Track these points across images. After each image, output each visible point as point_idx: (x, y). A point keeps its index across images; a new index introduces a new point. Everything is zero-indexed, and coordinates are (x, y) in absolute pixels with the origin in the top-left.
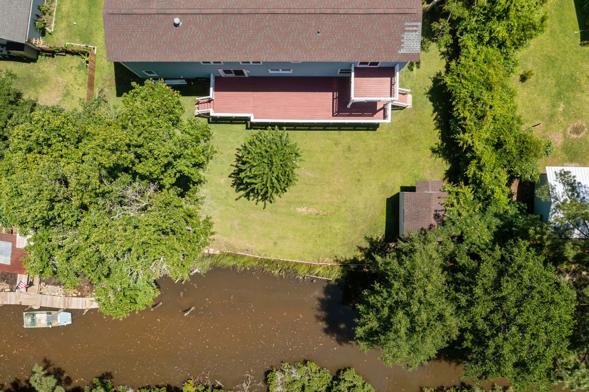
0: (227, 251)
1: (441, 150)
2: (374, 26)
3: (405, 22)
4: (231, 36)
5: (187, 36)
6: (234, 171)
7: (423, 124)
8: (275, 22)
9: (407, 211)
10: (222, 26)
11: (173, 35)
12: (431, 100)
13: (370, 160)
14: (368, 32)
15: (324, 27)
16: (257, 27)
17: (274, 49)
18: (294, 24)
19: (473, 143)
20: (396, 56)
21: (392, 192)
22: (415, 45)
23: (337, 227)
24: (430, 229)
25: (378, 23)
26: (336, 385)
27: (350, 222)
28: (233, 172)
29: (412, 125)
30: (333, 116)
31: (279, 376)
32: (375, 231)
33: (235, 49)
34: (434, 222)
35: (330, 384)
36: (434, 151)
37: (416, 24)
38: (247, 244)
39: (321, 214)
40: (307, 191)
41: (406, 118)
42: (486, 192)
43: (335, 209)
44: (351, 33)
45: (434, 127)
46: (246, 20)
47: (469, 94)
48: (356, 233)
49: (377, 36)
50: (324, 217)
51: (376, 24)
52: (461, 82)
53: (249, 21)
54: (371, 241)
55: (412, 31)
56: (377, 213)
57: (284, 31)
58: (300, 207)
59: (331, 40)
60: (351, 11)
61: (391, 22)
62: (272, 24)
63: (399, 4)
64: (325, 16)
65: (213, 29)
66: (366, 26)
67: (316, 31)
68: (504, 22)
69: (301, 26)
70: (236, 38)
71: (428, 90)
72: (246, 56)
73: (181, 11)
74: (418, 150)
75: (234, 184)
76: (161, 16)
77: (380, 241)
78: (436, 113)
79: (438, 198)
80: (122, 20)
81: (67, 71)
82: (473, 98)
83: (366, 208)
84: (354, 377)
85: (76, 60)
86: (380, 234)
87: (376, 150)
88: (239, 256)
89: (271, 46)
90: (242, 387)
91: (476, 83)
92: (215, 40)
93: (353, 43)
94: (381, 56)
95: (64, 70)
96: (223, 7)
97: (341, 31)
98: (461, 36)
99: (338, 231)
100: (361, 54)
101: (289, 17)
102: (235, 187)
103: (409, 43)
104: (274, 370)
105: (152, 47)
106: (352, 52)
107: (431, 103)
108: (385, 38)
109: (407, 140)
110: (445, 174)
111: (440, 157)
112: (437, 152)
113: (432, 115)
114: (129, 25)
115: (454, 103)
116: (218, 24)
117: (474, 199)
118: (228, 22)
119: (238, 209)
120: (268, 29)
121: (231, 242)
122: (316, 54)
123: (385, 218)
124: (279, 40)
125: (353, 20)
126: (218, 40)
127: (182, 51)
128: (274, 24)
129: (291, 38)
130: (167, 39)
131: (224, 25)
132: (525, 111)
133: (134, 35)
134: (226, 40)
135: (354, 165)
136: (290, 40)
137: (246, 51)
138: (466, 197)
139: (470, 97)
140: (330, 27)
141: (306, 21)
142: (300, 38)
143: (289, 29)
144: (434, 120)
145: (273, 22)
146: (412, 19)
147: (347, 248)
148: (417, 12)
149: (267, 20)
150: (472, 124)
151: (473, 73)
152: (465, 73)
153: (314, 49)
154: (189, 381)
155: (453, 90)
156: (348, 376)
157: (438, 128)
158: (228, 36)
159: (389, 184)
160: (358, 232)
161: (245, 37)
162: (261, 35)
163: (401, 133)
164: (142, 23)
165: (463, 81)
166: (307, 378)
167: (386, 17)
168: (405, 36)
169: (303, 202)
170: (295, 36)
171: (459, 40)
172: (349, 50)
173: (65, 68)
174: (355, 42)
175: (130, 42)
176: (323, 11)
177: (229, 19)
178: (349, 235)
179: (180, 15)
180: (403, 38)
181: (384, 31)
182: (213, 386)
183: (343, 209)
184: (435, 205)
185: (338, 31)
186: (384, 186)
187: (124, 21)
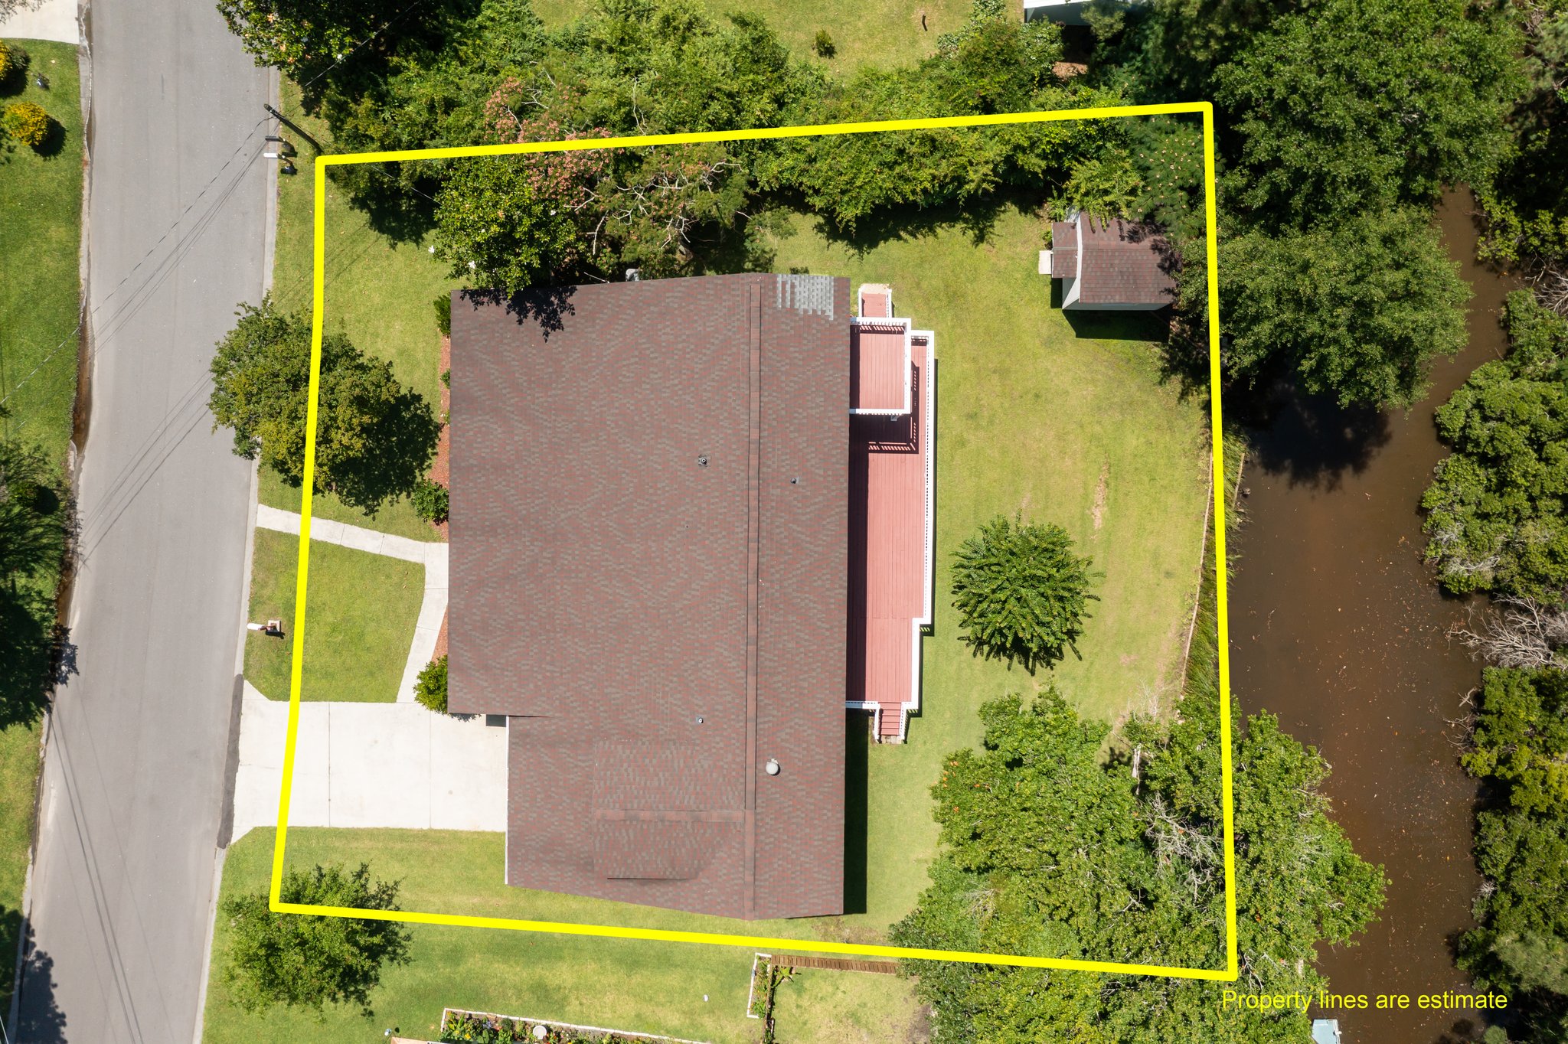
0: (1183, 678)
1: (977, 223)
2: (783, 369)
3: (775, 308)
4: (797, 659)
5: (796, 749)
6: (1020, 663)
7: (923, 261)
8: (773, 570)
9: (1117, 297)
10: (780, 678)
11: (795, 777)
12: (873, 244)
13: (994, 372)
14: (795, 382)
15: (784, 470)
16: (781, 606)
17: (825, 572)
18: (778, 531)
19: (987, 162)
20: (839, 324)
21: (1061, 325)
22: (819, 286)
23: (1133, 441)
24: (1160, 250)
25: (779, 362)
26: (1477, 444)
27: (1123, 415)
28: (1022, 667)
29: (924, 284)
30: (917, 452)
31: (1455, 568)
32: (1142, 361)
33: (823, 652)
34: (1147, 242)
35: (1474, 458)
36: (980, 238)
37: (779, 286)
38: (1170, 635)
39: (1107, 476)
40: (1060, 505)
41: (910, 295)
42: (1089, 137)
43: (1097, 447)
44: (796, 415)
45: (930, 238)
46: (768, 629)
47: (886, 170)
48: (1147, 402)
49: (801, 363)
50: (1112, 470)
51: (779, 365)
52: (860, 187)
53: (771, 621)
54: (1166, 373)
55: (793, 293)
56: (1105, 358)
57: (790, 551)
58: (1093, 520)
59: (809, 457)
60: (755, 416)
61: (775, 336)
62: (778, 576)
63: (738, 320)
64: (764, 469)
65: (784, 696)
66: (783, 385)
67: (791, 487)
68: (744, 100)
69: (781, 517)
70: (802, 650)
71: (852, 251)
72: (836, 630)
73: (751, 760)
74: (975, 270)
75: (1049, 664)
76: (759, 801)
77: (1167, 352)
78: (902, 233)
79: (1094, 232)
80: (766, 880)
81: (806, 1016)
82: (896, 163)
83: (1094, 381)
84: (1455, 407)
85: (785, 996)
86: (1152, 353)
87: (975, 360)
88: (1195, 653)
89: (819, 578)
90: (1476, 648)
91: (864, 157)
92: (806, 691)
93: (813, 412)
94: (840, 356)
95: (805, 1024)
96: (743, 674)
97: (792, 436)
98: (758, 186)
99: (1142, 440)
100: (835, 396)
101: (764, 541)
102: (1053, 661)
103: (814, 300)
104: (1441, 578)
105: (816, 822)
106: (830, 414)
107: (882, 244)
108: (805, 348)
109: (955, 293)
110: (1026, 213)
111: (992, 226)
112: (981, 231)
113: (906, 241)
114: (776, 866)
115: (899, 200)
116: (776, 686)
117: (1098, 159)
118: (772, 664)
119: (1097, 654)
120: (786, 584)
121: (1164, 669)
122: (834, 488)
123: (1115, 341)
124: (807, 562)
125: (770, 412)
126: (806, 685)
127: (826, 760)
128: (777, 572)
129: (803, 537)
130: (802, 790)
131: (779, 673)
132: (894, 45)
133: (794, 856)
134: (806, 669)
135: (1007, 405)
136: (808, 539)
137: (827, 630)
138: (1096, 176)
139: (891, 168)
140: (784, 458)
141: (772, 507)
142: (804, 518)
143: (786, 541)
144: (915, 237)
145: (773, 574)
146: (771, 293)
147: (1179, 422)
148: (757, 283)
149: (768, 585)
150: (944, 162)
151: (845, 162)
152: (843, 178)
153: (825, 492)
154: (1464, 763)
155: (873, 203)
156: (1455, 422)
157: (932, 230)
158: (797, 666)
159: (1044, 332)
160: (1144, 398)
161: (800, 631)
162: (798, 597)
163: (941, 307)
164: (772, 840)
165: (858, 183)
166: (1458, 508)
167: (766, 345)
168: (802, 307)
169: (1083, 514)
170: (799, 529)
171: (767, 189)
172: (826, 421)
173: (801, 1020)
174: (812, 408)
175: (807, 866)
176: (753, 472)
177: (767, 663)
178: (1151, 417)
179: (760, 759)
180: (805, 311)
181: (792, 349)
182: (1474, 712)
183: (1097, 429)
184: (1109, 239)
185: (792, 443)
186: (1049, 343)
187: (767, 876)
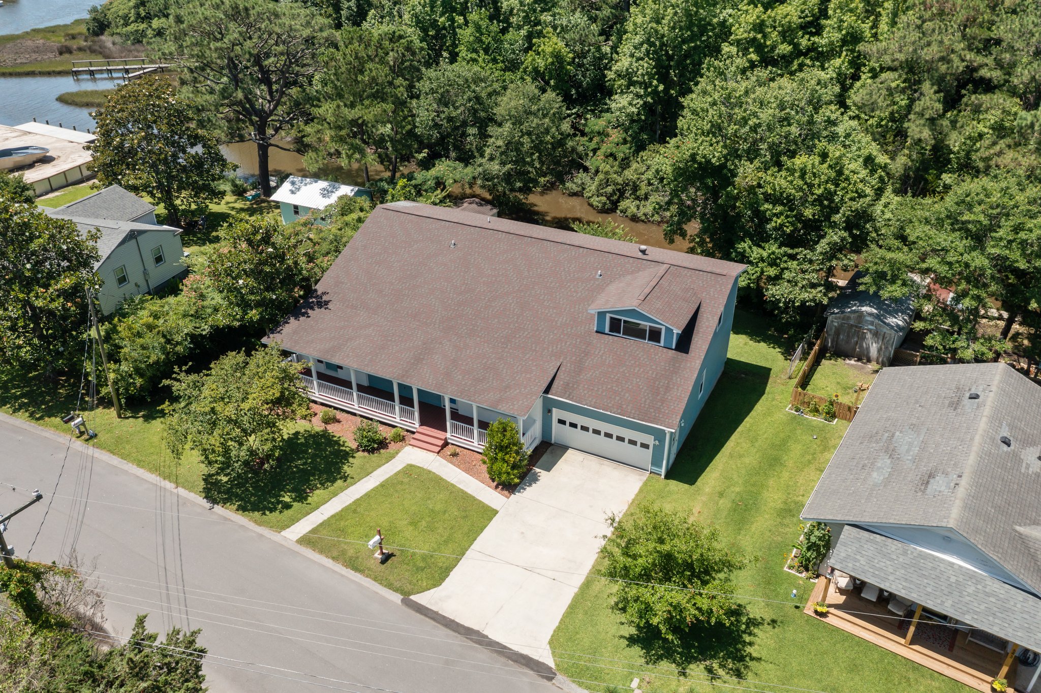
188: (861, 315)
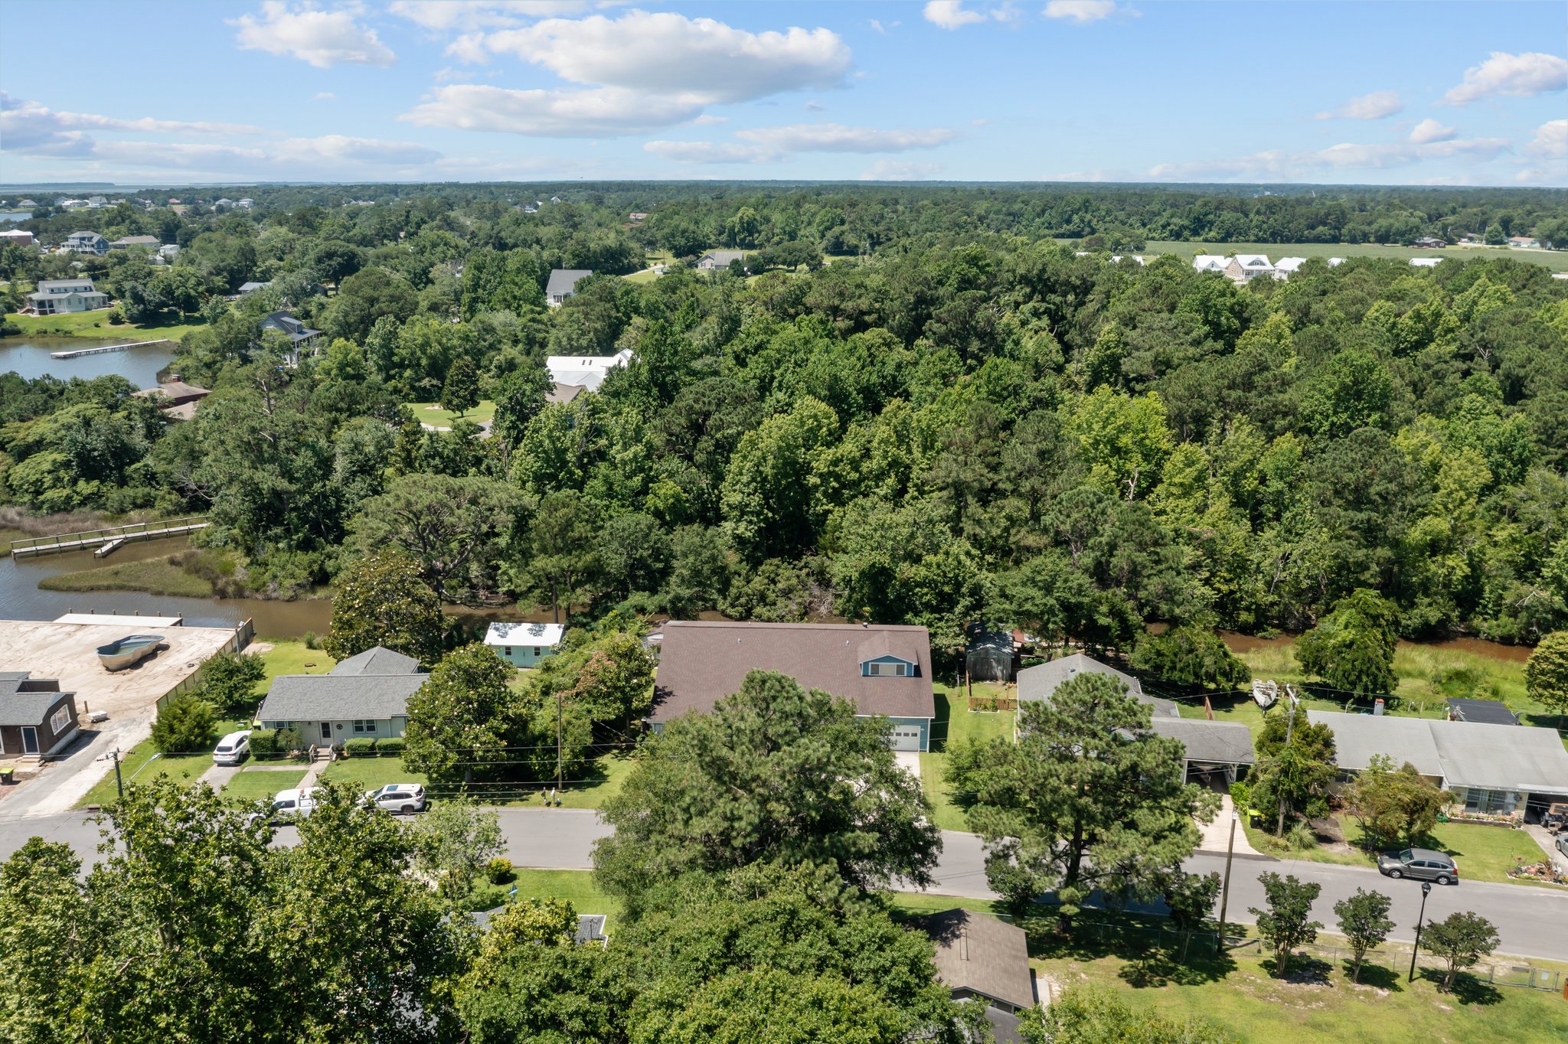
188: (987, 650)
